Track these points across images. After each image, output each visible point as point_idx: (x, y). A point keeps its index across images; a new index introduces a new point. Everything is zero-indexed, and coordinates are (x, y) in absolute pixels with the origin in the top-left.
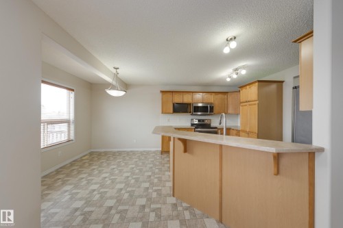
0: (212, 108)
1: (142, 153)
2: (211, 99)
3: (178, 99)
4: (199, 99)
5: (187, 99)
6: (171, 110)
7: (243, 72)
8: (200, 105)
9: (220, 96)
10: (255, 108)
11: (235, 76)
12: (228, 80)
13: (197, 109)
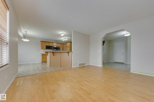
0: (59, 48)
1: (33, 64)
2: (59, 45)
3: (48, 44)
4: (55, 45)
5: (51, 45)
6: (45, 48)
7: (66, 39)
8: (55, 47)
9: (62, 45)
10: (69, 48)
11: (65, 40)
12: (63, 40)
13: (54, 48)
